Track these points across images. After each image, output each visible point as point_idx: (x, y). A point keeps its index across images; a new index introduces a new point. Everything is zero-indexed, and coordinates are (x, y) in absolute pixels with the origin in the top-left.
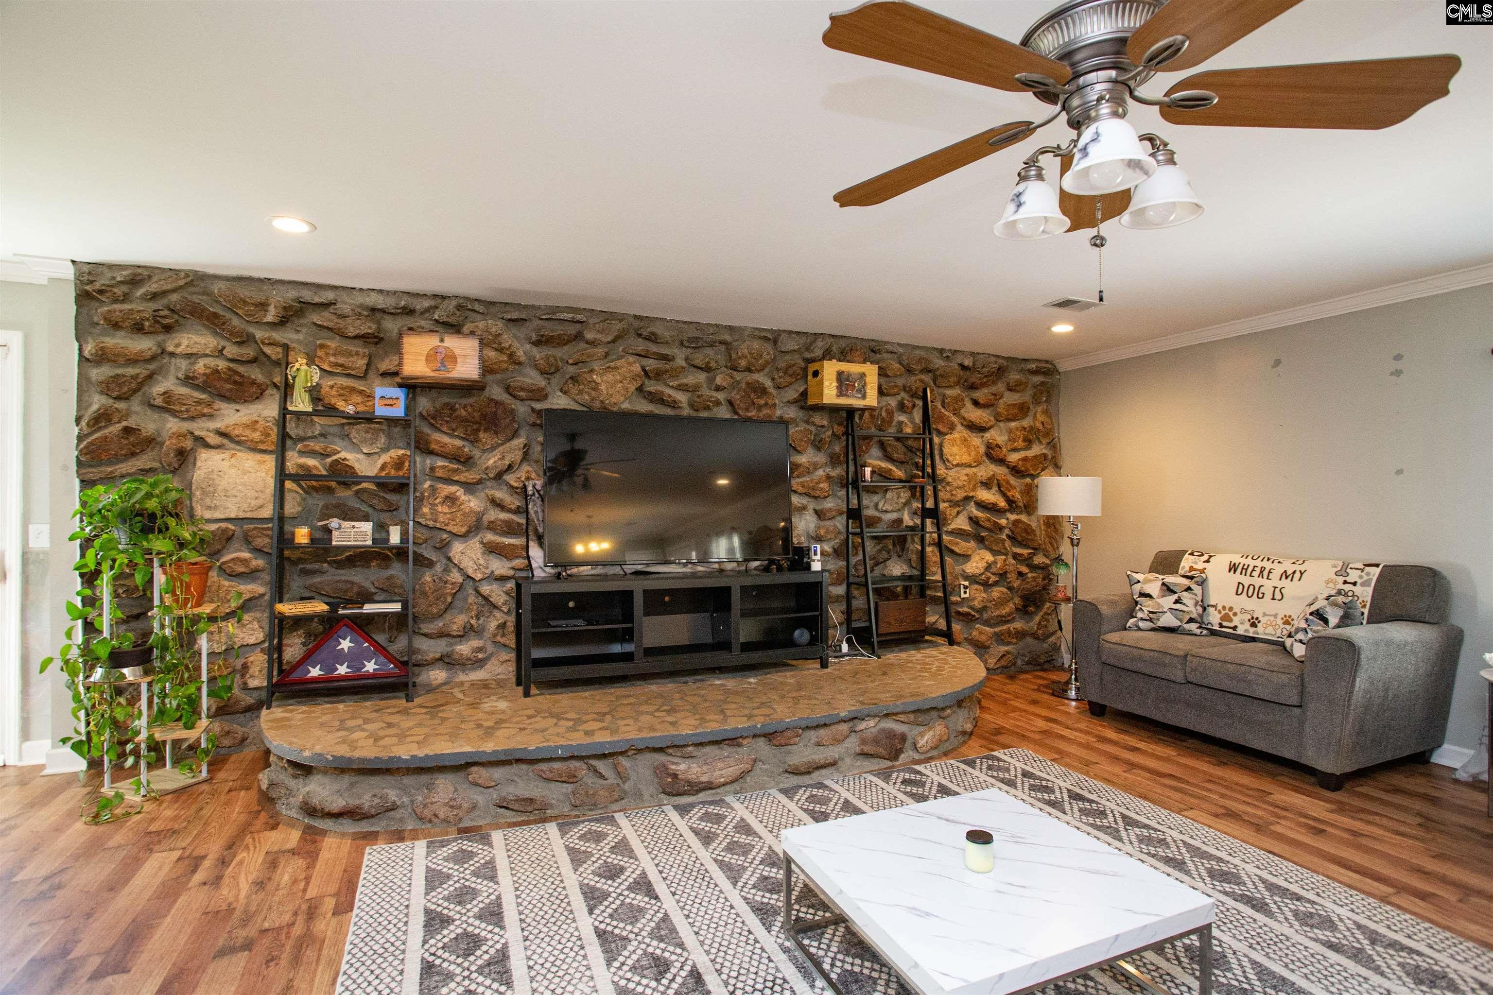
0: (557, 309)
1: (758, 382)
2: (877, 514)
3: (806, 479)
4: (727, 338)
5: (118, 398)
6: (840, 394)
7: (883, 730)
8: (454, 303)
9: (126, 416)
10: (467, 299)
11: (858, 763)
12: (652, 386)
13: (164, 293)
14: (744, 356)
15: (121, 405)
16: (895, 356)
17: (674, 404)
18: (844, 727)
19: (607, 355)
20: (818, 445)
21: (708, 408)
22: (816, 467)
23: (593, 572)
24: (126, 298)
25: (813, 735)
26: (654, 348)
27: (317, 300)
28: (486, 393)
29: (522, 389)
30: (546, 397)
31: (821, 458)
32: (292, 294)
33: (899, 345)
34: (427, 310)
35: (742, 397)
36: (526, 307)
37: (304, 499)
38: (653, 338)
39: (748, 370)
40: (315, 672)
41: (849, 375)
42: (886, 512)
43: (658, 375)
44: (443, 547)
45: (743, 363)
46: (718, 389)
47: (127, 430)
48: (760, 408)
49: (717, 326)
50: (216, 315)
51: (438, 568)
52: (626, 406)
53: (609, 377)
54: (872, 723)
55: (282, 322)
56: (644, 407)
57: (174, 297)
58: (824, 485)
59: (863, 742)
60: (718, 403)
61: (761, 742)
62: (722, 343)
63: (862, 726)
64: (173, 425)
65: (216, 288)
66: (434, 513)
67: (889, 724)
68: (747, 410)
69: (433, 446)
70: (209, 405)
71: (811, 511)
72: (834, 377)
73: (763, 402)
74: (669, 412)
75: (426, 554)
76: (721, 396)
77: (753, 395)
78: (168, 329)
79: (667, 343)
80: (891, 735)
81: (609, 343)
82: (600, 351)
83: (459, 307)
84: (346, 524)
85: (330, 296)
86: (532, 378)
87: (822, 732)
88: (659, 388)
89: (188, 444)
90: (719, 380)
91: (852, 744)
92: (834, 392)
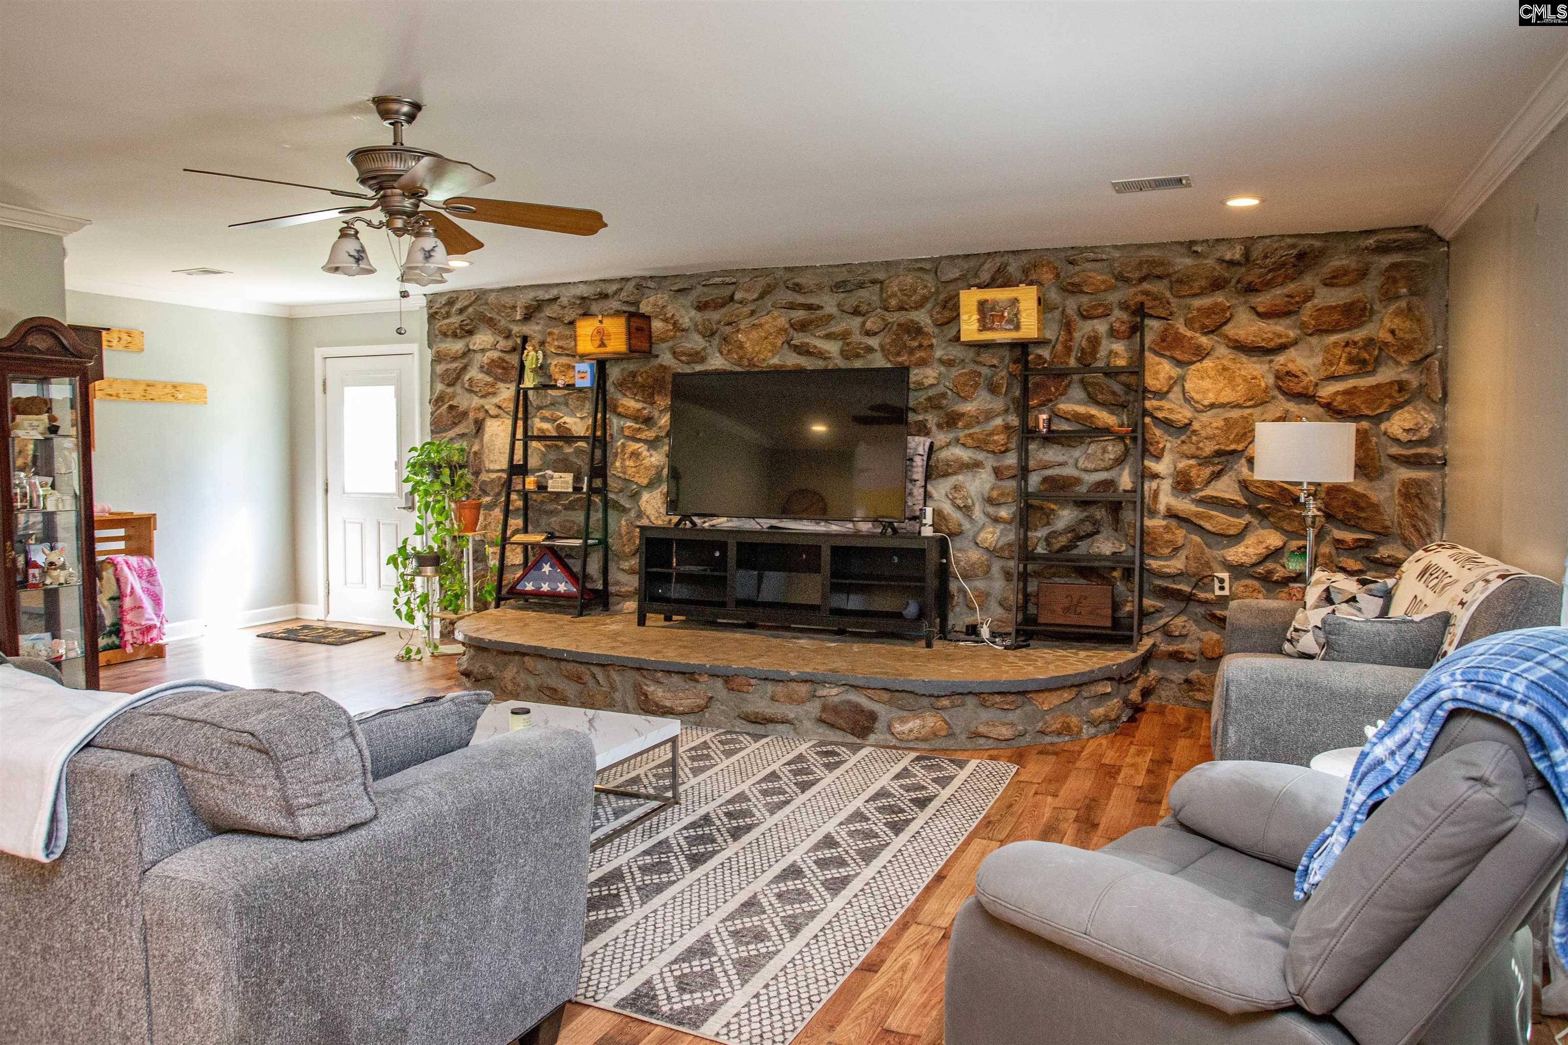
0: (714, 274)
1: (912, 321)
2: (1075, 473)
3: (977, 430)
4: (881, 276)
5: (449, 385)
6: (983, 327)
7: (848, 702)
8: (633, 283)
9: (453, 397)
10: (644, 278)
11: (821, 730)
12: (799, 339)
13: (466, 308)
14: (894, 295)
15: (450, 390)
16: (1105, 264)
17: (821, 355)
18: (804, 689)
19: (753, 313)
20: (993, 389)
21: (858, 356)
22: (989, 416)
23: (730, 524)
24: (448, 315)
25: (770, 688)
26: (800, 299)
27: (547, 297)
28: (659, 360)
29: (684, 354)
30: (703, 360)
31: (998, 404)
32: (531, 295)
33: (1115, 247)
34: (615, 293)
35: (893, 341)
36: (691, 276)
37: (544, 455)
38: (798, 288)
39: (901, 308)
40: (529, 587)
41: (995, 303)
42: (1086, 470)
43: (802, 326)
44: (635, 496)
45: (893, 302)
46: (868, 333)
47: (451, 407)
48: (911, 352)
49: (871, 264)
50: (491, 319)
51: (633, 514)
52: (775, 361)
53: (754, 335)
54: (834, 691)
55: (527, 318)
56: (792, 360)
57: (470, 310)
58: (1000, 438)
59: (824, 708)
60: (870, 350)
61: (719, 684)
62: (874, 282)
63: (822, 692)
64: (476, 401)
65: (492, 298)
66: (623, 466)
67: (854, 697)
68: (898, 354)
69: (620, 410)
70: (493, 386)
71: (989, 469)
72: (974, 307)
73: (915, 344)
74: (820, 364)
75: (622, 502)
76: (873, 342)
77: (906, 337)
78: (470, 333)
79: (811, 292)
80: (857, 709)
81: (755, 300)
82: (746, 310)
83: (638, 287)
84: (556, 475)
85: (554, 292)
86: (696, 342)
87: (779, 688)
88: (806, 340)
89: (481, 415)
90: (869, 325)
91: (814, 708)
92: (975, 326)
